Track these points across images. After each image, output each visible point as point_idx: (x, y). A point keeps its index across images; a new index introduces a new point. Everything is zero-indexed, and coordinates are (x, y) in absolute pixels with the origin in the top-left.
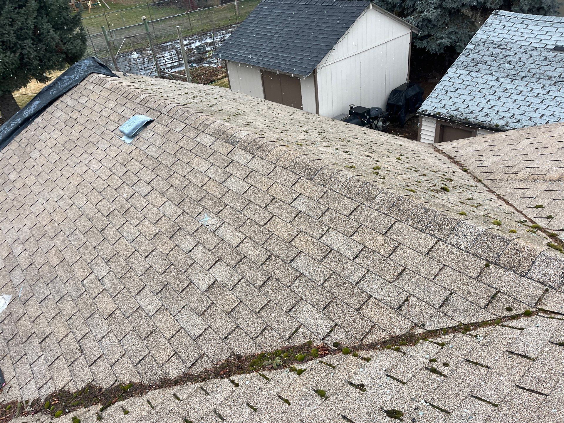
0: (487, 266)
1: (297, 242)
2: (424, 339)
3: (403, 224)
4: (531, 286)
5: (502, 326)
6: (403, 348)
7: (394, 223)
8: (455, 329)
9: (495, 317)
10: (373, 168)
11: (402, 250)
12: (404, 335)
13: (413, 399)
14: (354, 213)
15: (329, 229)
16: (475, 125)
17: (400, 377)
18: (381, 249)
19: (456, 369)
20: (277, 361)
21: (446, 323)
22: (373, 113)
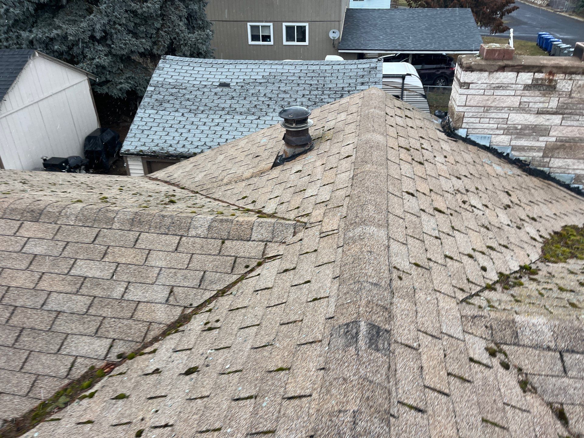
0: (223, 243)
1: (44, 285)
2: (195, 314)
3: (147, 234)
4: (255, 245)
5: (246, 279)
6: (181, 328)
7: (139, 236)
8: (215, 297)
9: (240, 276)
10: (100, 199)
11: (153, 255)
12: (178, 320)
13: (202, 354)
14: (98, 238)
15: (76, 261)
16: (176, 156)
17: (186, 347)
18: (134, 261)
19: (225, 320)
20: (62, 399)
21: (208, 295)
22: (71, 162)
